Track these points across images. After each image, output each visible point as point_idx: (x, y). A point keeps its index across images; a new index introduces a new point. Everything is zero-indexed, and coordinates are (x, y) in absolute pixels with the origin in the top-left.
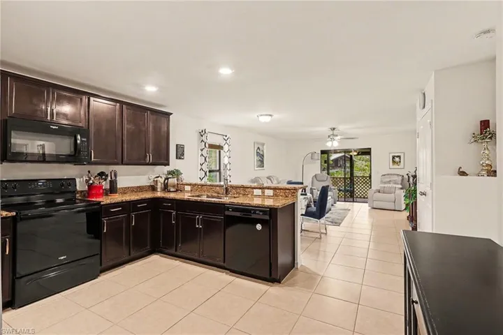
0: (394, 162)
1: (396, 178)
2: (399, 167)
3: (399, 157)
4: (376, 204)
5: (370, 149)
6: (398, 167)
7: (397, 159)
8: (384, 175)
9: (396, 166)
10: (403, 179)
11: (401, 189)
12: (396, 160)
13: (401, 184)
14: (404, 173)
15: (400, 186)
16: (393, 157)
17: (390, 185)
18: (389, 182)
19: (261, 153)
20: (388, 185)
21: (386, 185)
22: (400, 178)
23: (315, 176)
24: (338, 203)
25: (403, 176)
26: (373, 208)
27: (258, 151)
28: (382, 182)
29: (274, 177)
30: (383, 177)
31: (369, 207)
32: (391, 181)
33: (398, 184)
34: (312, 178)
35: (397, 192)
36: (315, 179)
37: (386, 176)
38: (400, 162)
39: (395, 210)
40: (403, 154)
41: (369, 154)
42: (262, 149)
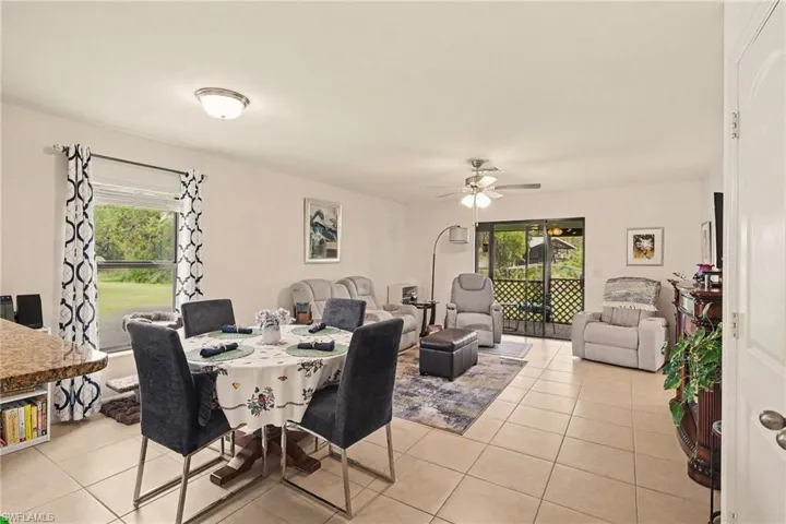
0: (639, 250)
1: (640, 288)
2: (651, 262)
3: (651, 238)
4: (593, 351)
5: (583, 219)
6: (646, 261)
7: (646, 244)
8: (614, 280)
10: (658, 292)
11: (655, 315)
12: (643, 244)
13: (656, 303)
14: (662, 275)
15: (652, 308)
16: (637, 239)
17: (627, 305)
18: (625, 297)
19: (329, 225)
20: (623, 304)
21: (616, 305)
22: (653, 288)
23: (459, 278)
24: (504, 338)
25: (659, 284)
26: (584, 359)
27: (317, 219)
28: (608, 297)
29: (356, 281)
30: (611, 284)
31: (574, 355)
32: (628, 294)
33: (648, 303)
34: (454, 283)
35: (644, 323)
36: (458, 285)
37: (618, 283)
38: (652, 249)
39: (637, 369)
40: (660, 231)
41: (580, 232)
42: (332, 217)
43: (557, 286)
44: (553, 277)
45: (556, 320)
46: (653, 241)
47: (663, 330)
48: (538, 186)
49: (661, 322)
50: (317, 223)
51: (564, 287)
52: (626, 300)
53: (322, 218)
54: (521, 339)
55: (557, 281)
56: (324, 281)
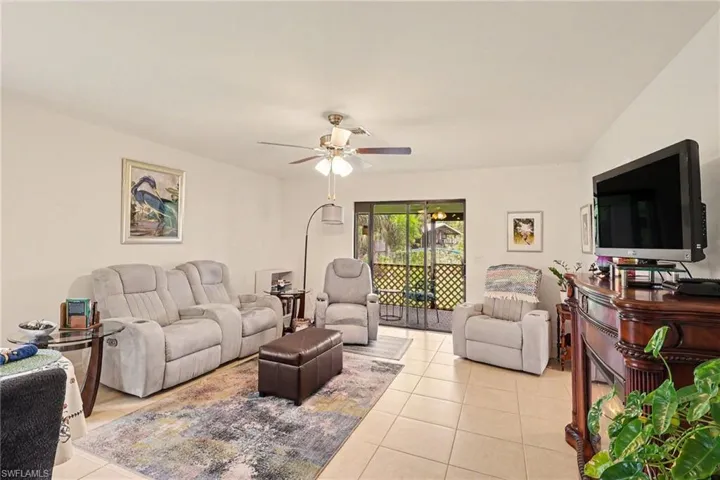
0: (518, 235)
1: (520, 276)
2: (531, 248)
3: (530, 222)
4: (475, 350)
5: (464, 201)
6: (527, 247)
7: (525, 228)
8: (495, 268)
9: (523, 246)
10: (539, 281)
11: (538, 307)
12: (523, 229)
13: (538, 293)
14: (544, 262)
15: (533, 299)
16: (517, 224)
17: (509, 295)
18: (507, 287)
19: (165, 194)
20: (505, 295)
21: (499, 295)
22: (534, 277)
23: (334, 265)
24: (382, 331)
25: (540, 272)
26: (466, 359)
27: (145, 187)
28: (489, 286)
29: (202, 268)
30: (492, 272)
31: (455, 354)
32: (510, 284)
33: (530, 294)
34: (328, 268)
35: (527, 317)
36: (332, 271)
37: (499, 270)
38: (532, 234)
39: (522, 371)
40: (539, 215)
41: (461, 216)
42: (169, 185)
43: (441, 272)
44: (438, 262)
45: (441, 306)
46: (532, 225)
47: (547, 324)
48: (408, 151)
49: (544, 315)
50: (143, 192)
51: (448, 272)
52: (507, 290)
53: (153, 185)
54: (401, 333)
55: (442, 266)
56: (147, 265)
